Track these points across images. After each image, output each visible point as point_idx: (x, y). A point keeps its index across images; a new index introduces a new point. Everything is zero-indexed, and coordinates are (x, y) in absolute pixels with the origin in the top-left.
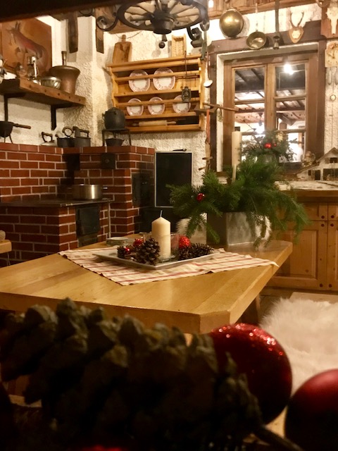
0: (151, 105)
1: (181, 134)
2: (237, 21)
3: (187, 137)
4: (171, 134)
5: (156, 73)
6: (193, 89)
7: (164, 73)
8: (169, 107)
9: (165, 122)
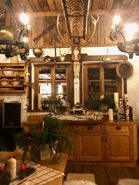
1: (16, 94)
2: (40, 51)
3: (18, 95)
4: (11, 94)
5: (5, 68)
6: (21, 76)
7: (9, 69)
8: (11, 83)
9: (9, 89)
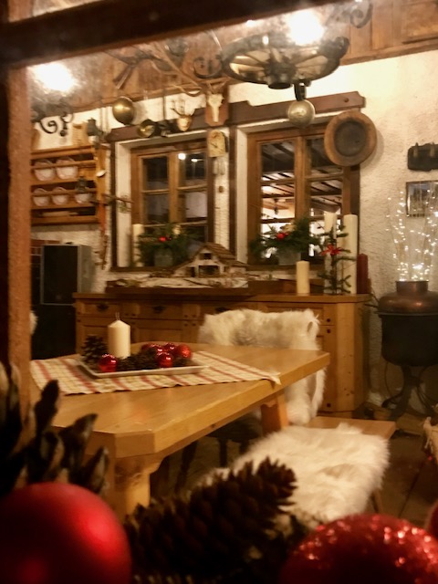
0: (55, 195)
2: (127, 109)
5: (59, 162)
6: (89, 178)
7: (66, 162)
8: (71, 198)
9: (68, 213)
